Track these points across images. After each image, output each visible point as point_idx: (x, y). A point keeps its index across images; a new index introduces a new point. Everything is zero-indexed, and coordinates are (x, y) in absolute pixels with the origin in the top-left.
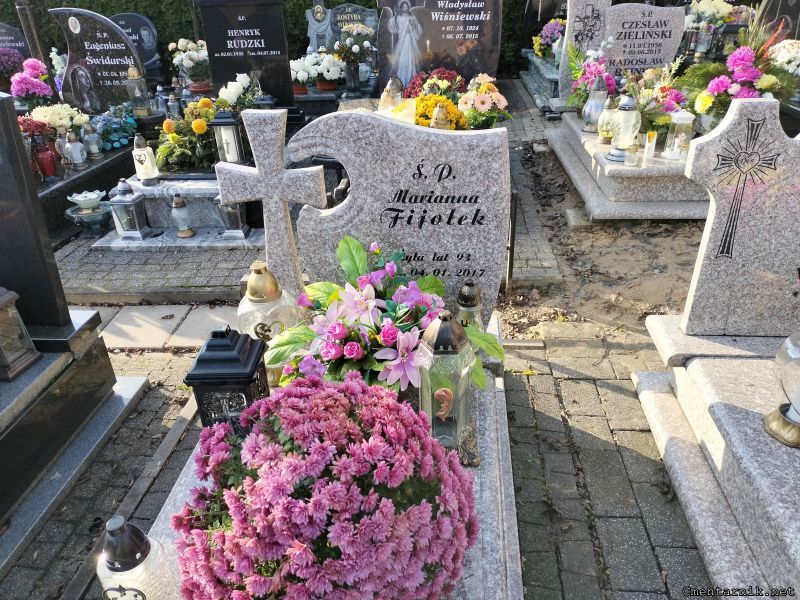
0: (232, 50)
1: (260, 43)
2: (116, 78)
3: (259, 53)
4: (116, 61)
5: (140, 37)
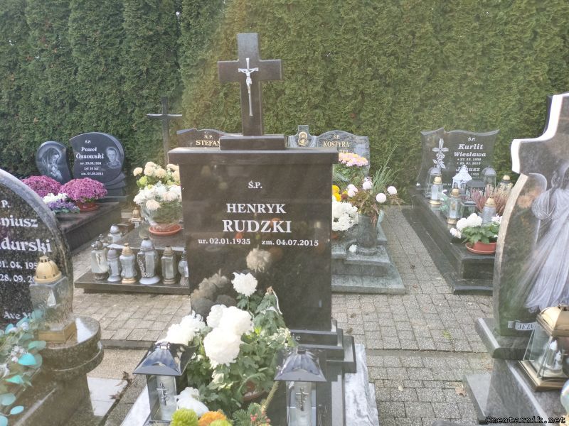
0: (229, 236)
1: (284, 227)
2: (18, 272)
3: (279, 242)
4: (22, 246)
5: (106, 156)
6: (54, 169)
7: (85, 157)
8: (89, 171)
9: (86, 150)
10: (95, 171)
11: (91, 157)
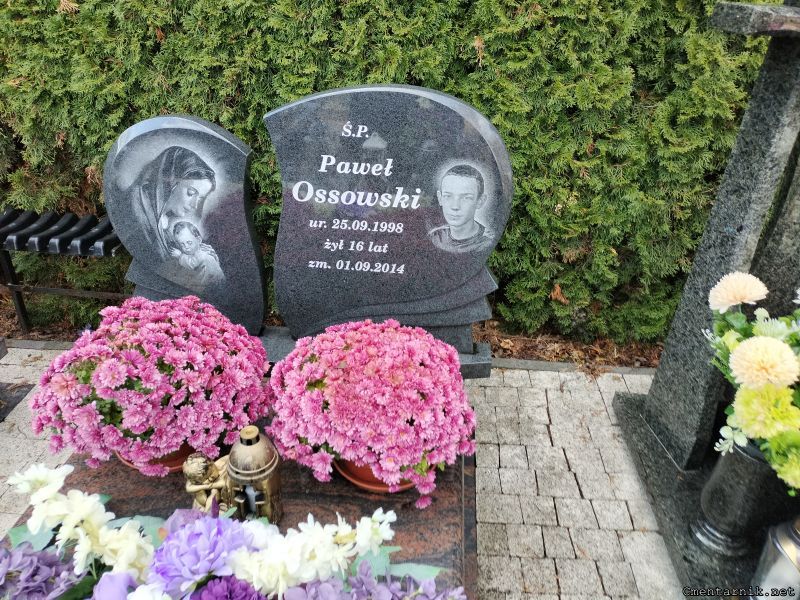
6: (185, 236)
7: (335, 197)
8: (343, 255)
9: (343, 168)
10: (373, 259)
11: (363, 198)
